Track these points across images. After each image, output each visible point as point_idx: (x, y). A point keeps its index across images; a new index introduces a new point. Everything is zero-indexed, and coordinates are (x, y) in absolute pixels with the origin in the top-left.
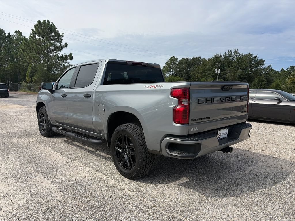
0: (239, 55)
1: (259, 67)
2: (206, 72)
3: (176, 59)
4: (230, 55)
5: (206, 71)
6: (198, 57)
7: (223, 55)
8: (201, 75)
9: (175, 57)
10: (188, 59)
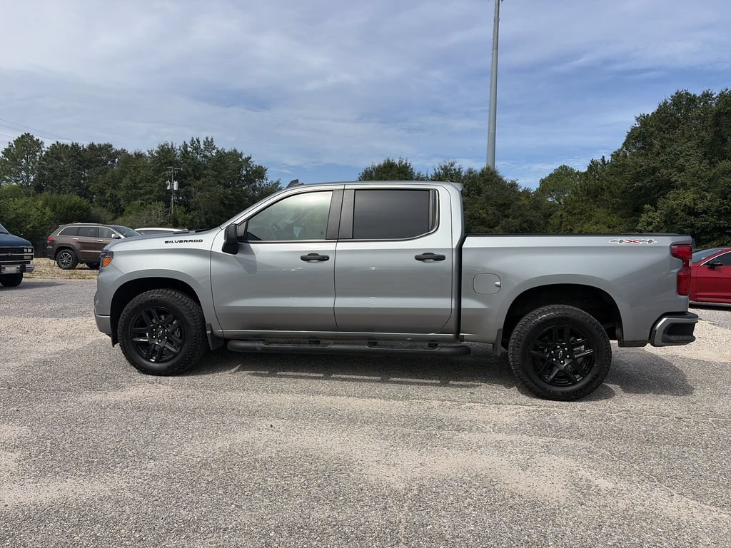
0: (218, 151)
1: (255, 182)
2: (141, 185)
3: (38, 144)
4: (196, 149)
5: (140, 183)
6: (105, 145)
7: (178, 148)
8: (127, 193)
9: (32, 137)
10: (75, 146)
